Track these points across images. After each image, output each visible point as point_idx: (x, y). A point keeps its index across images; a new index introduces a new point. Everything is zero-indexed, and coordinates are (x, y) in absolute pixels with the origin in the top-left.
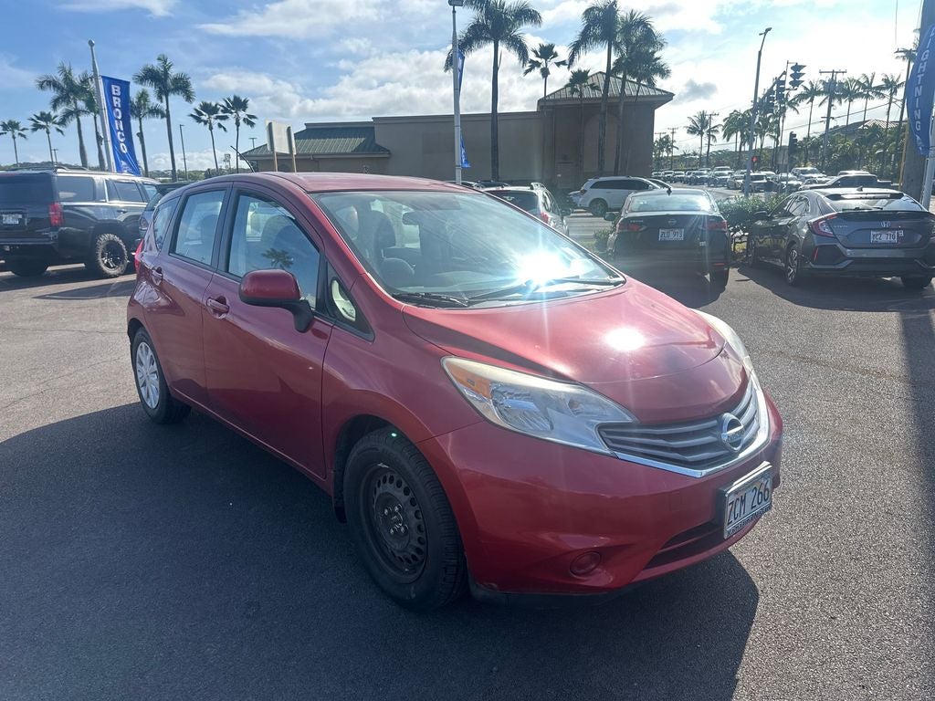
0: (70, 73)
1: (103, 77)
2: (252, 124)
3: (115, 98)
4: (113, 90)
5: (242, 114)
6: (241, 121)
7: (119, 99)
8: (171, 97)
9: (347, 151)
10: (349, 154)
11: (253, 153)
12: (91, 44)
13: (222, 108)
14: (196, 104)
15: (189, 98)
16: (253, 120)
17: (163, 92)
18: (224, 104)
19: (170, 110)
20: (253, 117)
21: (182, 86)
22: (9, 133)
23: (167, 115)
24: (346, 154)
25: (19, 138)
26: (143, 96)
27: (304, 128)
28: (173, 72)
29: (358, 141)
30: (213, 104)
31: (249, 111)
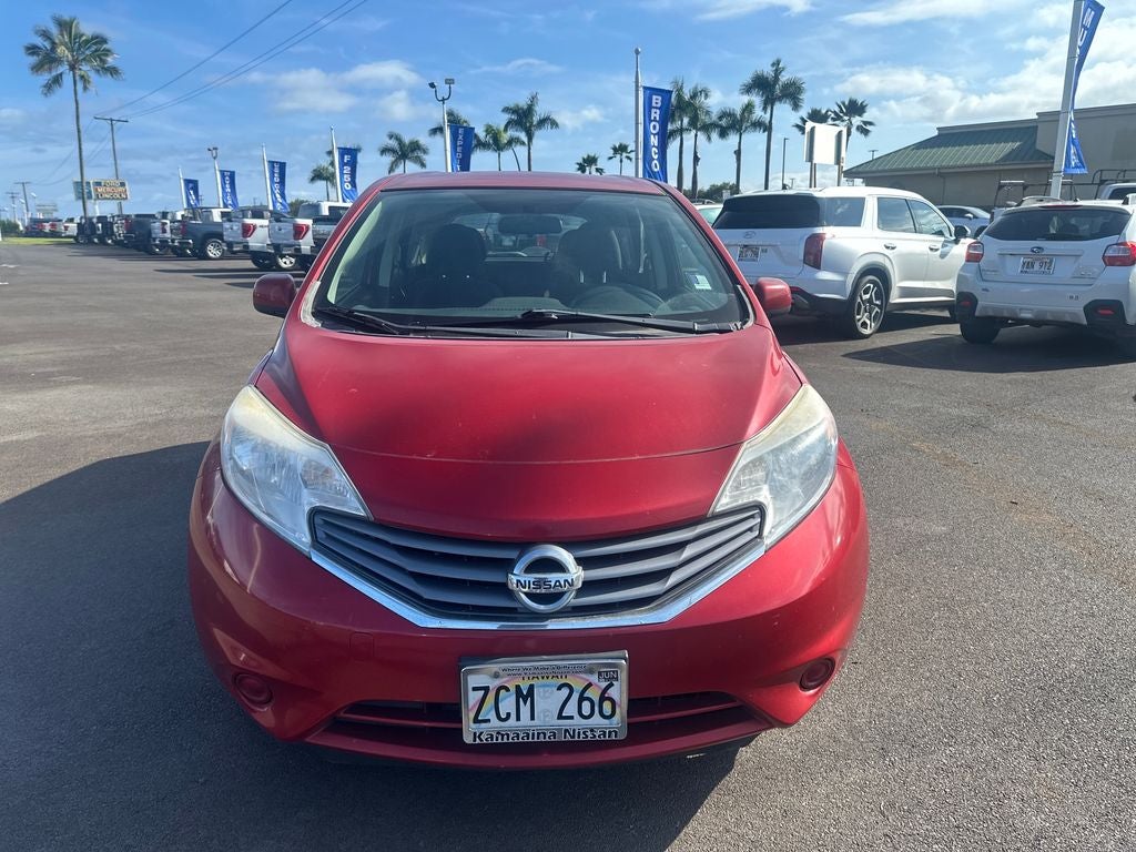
0: (682, 87)
1: (645, 88)
2: (866, 132)
3: (653, 110)
4: (654, 101)
5: (856, 121)
6: (854, 130)
7: (658, 111)
8: (777, 106)
9: (990, 161)
10: (991, 165)
11: (860, 169)
12: (637, 52)
13: (833, 115)
14: (804, 112)
15: (796, 107)
16: (868, 127)
17: (769, 102)
18: (837, 110)
19: (773, 121)
20: (871, 124)
21: (792, 93)
22: (618, 156)
23: (768, 128)
24: (988, 165)
25: (625, 160)
26: (749, 108)
27: (936, 133)
28: (784, 78)
29: (1009, 147)
30: (824, 112)
31: (866, 117)
